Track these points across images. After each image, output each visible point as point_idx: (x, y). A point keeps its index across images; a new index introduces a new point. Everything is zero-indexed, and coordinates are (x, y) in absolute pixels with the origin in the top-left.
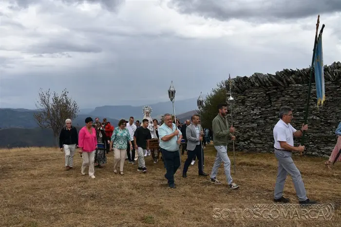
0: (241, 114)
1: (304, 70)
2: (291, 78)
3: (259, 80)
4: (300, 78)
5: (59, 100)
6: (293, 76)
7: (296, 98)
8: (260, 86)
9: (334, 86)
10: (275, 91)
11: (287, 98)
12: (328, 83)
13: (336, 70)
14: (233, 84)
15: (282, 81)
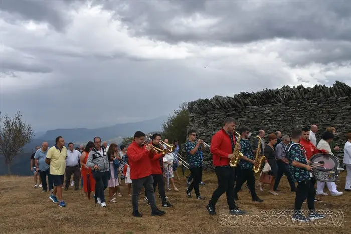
1: (258, 93)
2: (247, 101)
3: (219, 102)
4: (255, 100)
5: (11, 124)
6: (250, 98)
7: (253, 119)
8: (220, 108)
9: (285, 107)
10: (233, 112)
11: (245, 119)
12: (279, 104)
13: (286, 93)
14: (195, 106)
15: (240, 103)
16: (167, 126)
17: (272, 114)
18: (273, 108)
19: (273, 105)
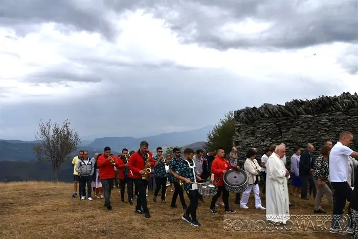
0: (252, 145)
1: (313, 100)
2: (301, 109)
3: (269, 110)
4: (310, 108)
5: (59, 131)
6: (303, 106)
7: (307, 129)
8: (270, 117)
9: (344, 117)
10: (284, 121)
11: (298, 129)
12: (338, 113)
13: (346, 100)
14: (242, 115)
15: (293, 112)
16: (212, 135)
17: (329, 124)
18: (330, 118)
19: (331, 114)
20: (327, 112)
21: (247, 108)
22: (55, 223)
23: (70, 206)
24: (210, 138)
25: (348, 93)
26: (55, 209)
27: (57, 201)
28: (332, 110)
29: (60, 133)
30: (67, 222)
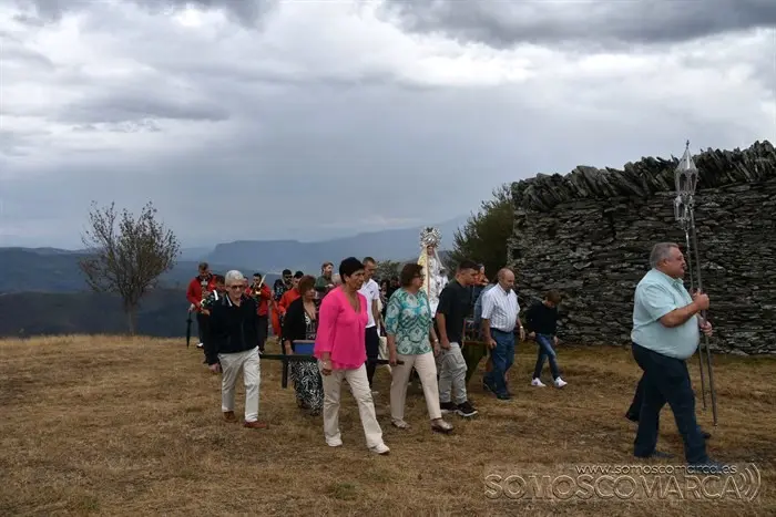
0: (548, 258)
3: (587, 181)
5: (134, 228)
6: (665, 173)
8: (589, 197)
9: (755, 196)
10: (622, 206)
11: (650, 223)
12: (742, 188)
13: (760, 160)
14: (529, 191)
15: (640, 185)
16: (464, 236)
17: (720, 212)
18: (724, 198)
19: (725, 191)
20: (717, 187)
21: (540, 175)
22: (116, 424)
23: (152, 386)
24: (460, 242)
25: (766, 143)
26: (121, 393)
27: (128, 376)
28: (730, 181)
29: (136, 233)
30: (143, 420)
